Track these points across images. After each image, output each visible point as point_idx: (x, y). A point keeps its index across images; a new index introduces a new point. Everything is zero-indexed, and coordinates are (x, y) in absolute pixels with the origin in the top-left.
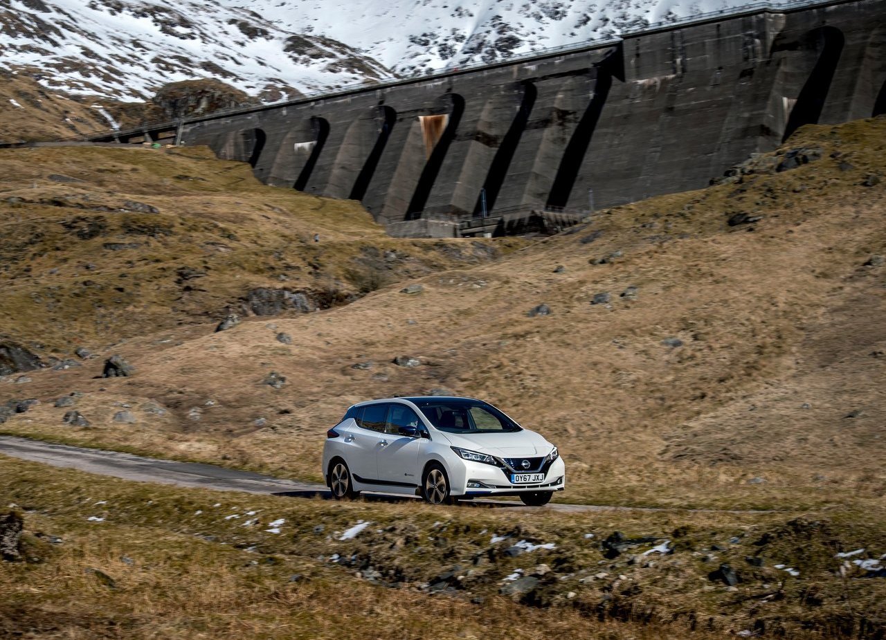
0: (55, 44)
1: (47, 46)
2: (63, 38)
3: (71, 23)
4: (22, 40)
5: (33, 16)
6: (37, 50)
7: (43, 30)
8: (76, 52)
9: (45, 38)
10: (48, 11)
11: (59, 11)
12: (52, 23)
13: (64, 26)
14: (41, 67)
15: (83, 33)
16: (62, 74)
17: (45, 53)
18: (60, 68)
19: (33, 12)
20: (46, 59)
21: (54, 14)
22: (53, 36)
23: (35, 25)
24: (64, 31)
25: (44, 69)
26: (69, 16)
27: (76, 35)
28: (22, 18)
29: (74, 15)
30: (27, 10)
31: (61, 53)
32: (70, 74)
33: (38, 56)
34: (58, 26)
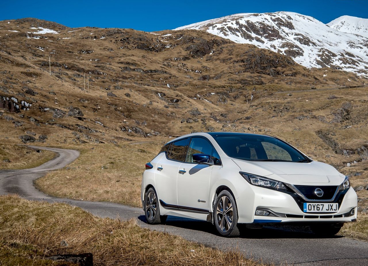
0: (357, 66)
1: (355, 66)
2: (359, 64)
3: (361, 60)
4: (348, 65)
5: (351, 59)
6: (352, 68)
7: (354, 62)
8: (363, 68)
9: (354, 64)
10: (355, 57)
11: (358, 57)
12: (356, 60)
13: (359, 61)
14: (353, 72)
15: (365, 62)
16: (359, 74)
17: (354, 68)
18: (359, 72)
19: (351, 58)
20: (355, 70)
21: (357, 58)
22: (356, 64)
23: (351, 61)
24: (359, 62)
25: (354, 73)
26: (361, 58)
27: (363, 63)
28: (348, 59)
29: (362, 58)
30: (349, 57)
31: (359, 68)
32: (361, 74)
33: (352, 69)
34: (358, 61)
